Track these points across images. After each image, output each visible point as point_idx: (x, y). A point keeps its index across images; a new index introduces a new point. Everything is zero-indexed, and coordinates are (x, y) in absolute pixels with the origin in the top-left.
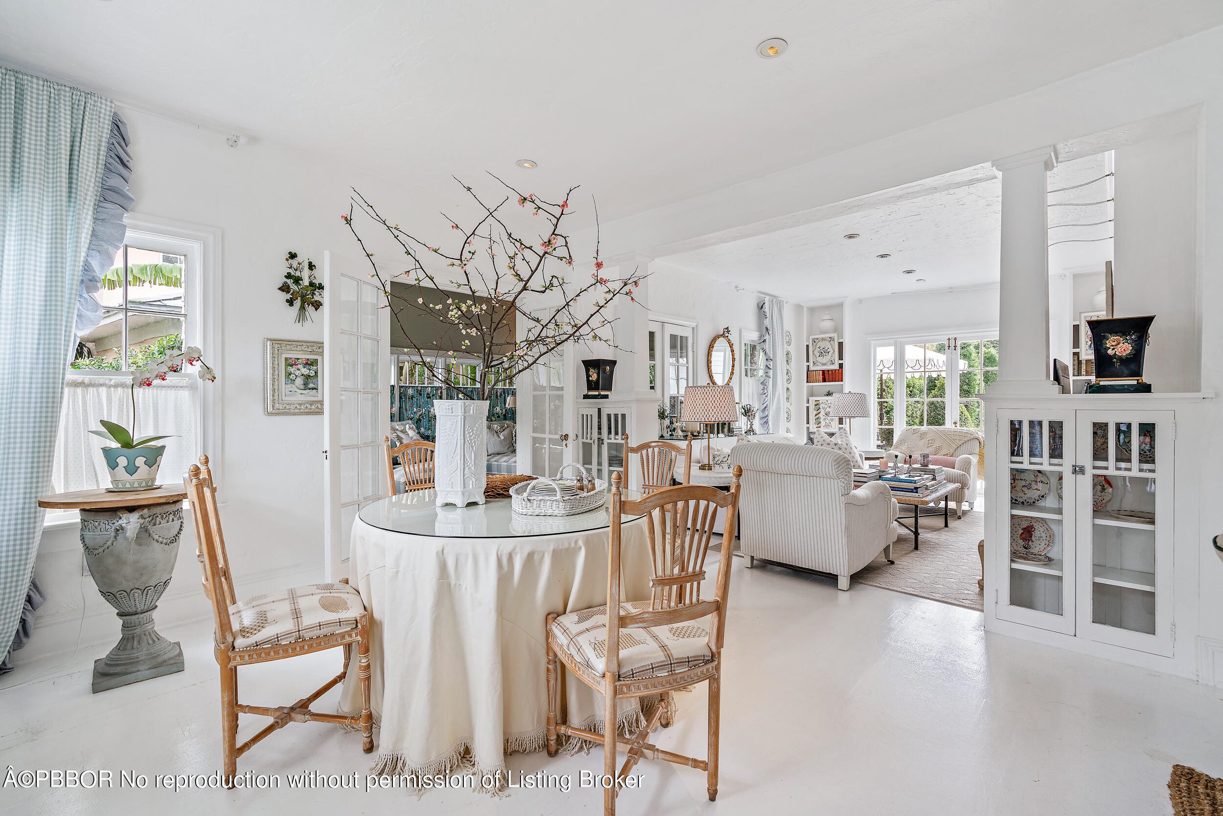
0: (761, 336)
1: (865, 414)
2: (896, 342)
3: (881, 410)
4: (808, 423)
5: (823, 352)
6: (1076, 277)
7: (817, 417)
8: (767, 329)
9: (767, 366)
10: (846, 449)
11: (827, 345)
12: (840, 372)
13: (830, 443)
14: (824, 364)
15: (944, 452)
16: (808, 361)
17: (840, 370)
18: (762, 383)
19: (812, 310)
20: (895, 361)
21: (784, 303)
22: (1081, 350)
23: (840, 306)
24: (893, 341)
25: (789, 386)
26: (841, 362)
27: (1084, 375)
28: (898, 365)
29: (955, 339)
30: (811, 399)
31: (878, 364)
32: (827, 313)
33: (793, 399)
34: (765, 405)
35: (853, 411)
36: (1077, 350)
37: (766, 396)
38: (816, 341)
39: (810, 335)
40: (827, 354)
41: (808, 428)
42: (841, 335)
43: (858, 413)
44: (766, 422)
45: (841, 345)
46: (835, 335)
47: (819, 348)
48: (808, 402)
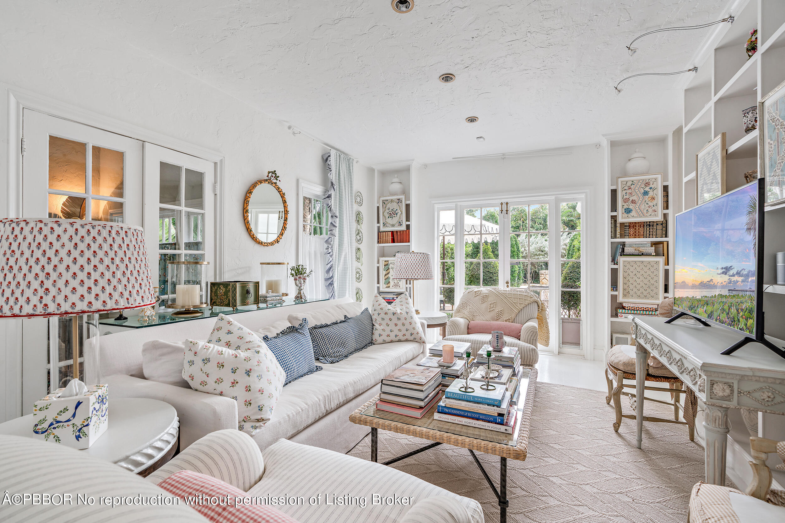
0: (326, 191)
1: (428, 276)
2: (456, 205)
3: (443, 268)
4: (378, 283)
5: (392, 213)
6: (613, 144)
7: (386, 277)
8: (332, 184)
9: (331, 223)
10: (406, 319)
11: (394, 206)
12: (407, 233)
13: (388, 312)
14: (393, 226)
15: (506, 317)
16: (378, 222)
17: (407, 231)
18: (327, 241)
19: (384, 174)
20: (456, 226)
21: (354, 163)
22: (618, 214)
23: (407, 170)
24: (453, 205)
25: (360, 246)
26: (408, 223)
27: (618, 238)
28: (459, 227)
29: (507, 204)
30: (382, 259)
31: (441, 228)
32: (396, 176)
33: (364, 259)
34: (329, 265)
35: (416, 272)
36: (614, 214)
37: (331, 256)
38: (386, 203)
39: (380, 197)
40: (395, 215)
41: (378, 288)
42: (408, 198)
43: (420, 275)
44: (331, 284)
45: (408, 206)
46: (402, 197)
47: (389, 209)
48: (378, 263)
